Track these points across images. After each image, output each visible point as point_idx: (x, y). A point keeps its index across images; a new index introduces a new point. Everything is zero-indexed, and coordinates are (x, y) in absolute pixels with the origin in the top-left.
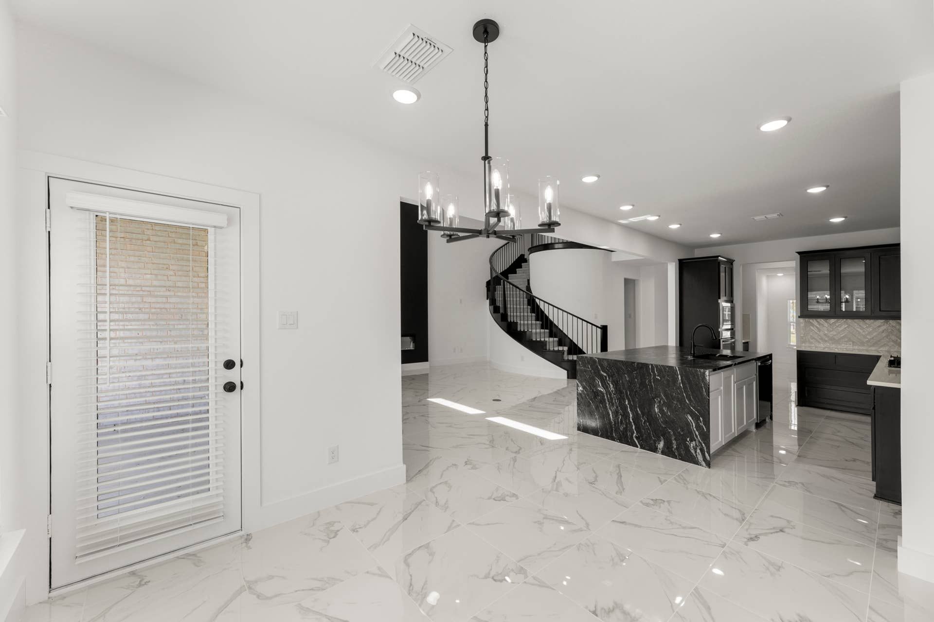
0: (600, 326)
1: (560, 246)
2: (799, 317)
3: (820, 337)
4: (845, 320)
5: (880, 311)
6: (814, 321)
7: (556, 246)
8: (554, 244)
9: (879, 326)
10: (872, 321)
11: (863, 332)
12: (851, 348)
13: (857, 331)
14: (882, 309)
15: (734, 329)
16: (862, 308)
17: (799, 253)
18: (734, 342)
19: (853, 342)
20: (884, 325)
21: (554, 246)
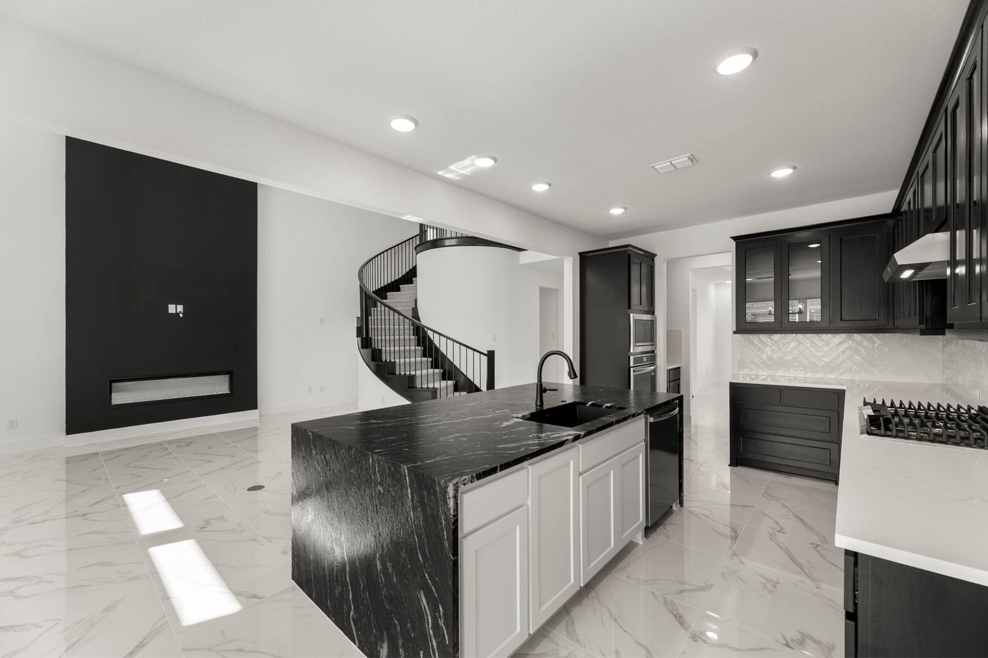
0: (486, 353)
1: (454, 242)
2: (735, 333)
3: (762, 361)
4: (794, 335)
5: (841, 320)
6: (754, 338)
7: (447, 242)
8: (445, 239)
9: (840, 344)
10: (830, 335)
11: (817, 352)
12: (802, 376)
13: (810, 351)
14: (844, 317)
15: (655, 352)
16: (817, 318)
17: (735, 238)
18: (654, 371)
19: (805, 368)
20: (846, 341)
21: (444, 243)
